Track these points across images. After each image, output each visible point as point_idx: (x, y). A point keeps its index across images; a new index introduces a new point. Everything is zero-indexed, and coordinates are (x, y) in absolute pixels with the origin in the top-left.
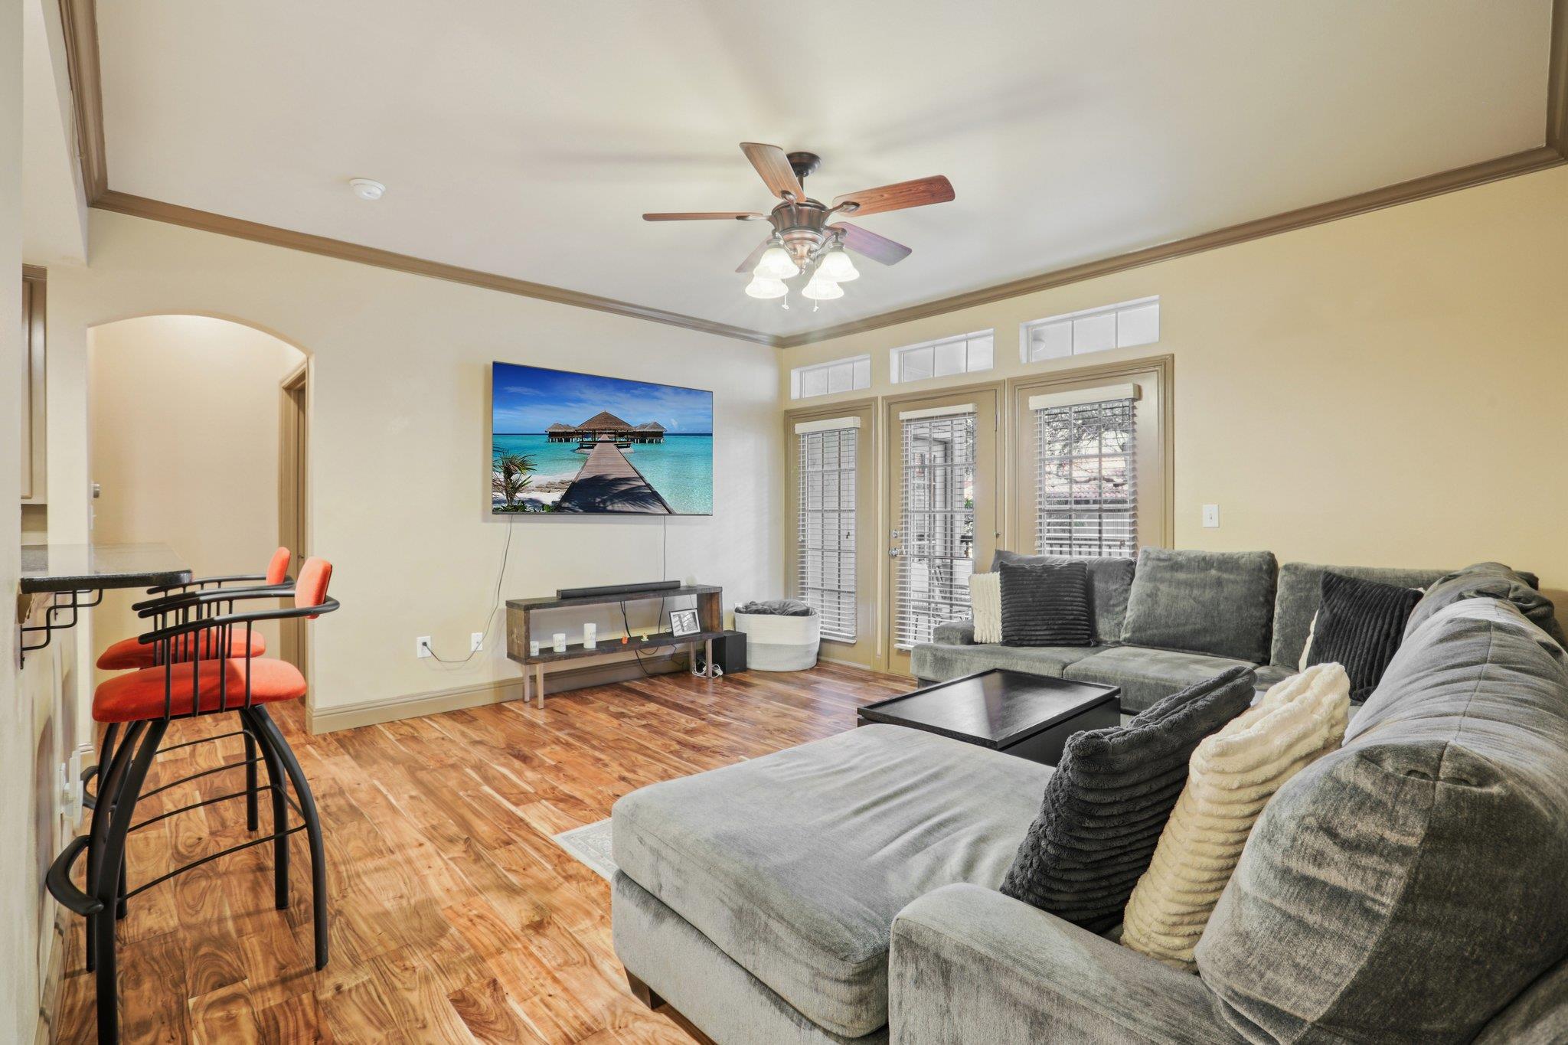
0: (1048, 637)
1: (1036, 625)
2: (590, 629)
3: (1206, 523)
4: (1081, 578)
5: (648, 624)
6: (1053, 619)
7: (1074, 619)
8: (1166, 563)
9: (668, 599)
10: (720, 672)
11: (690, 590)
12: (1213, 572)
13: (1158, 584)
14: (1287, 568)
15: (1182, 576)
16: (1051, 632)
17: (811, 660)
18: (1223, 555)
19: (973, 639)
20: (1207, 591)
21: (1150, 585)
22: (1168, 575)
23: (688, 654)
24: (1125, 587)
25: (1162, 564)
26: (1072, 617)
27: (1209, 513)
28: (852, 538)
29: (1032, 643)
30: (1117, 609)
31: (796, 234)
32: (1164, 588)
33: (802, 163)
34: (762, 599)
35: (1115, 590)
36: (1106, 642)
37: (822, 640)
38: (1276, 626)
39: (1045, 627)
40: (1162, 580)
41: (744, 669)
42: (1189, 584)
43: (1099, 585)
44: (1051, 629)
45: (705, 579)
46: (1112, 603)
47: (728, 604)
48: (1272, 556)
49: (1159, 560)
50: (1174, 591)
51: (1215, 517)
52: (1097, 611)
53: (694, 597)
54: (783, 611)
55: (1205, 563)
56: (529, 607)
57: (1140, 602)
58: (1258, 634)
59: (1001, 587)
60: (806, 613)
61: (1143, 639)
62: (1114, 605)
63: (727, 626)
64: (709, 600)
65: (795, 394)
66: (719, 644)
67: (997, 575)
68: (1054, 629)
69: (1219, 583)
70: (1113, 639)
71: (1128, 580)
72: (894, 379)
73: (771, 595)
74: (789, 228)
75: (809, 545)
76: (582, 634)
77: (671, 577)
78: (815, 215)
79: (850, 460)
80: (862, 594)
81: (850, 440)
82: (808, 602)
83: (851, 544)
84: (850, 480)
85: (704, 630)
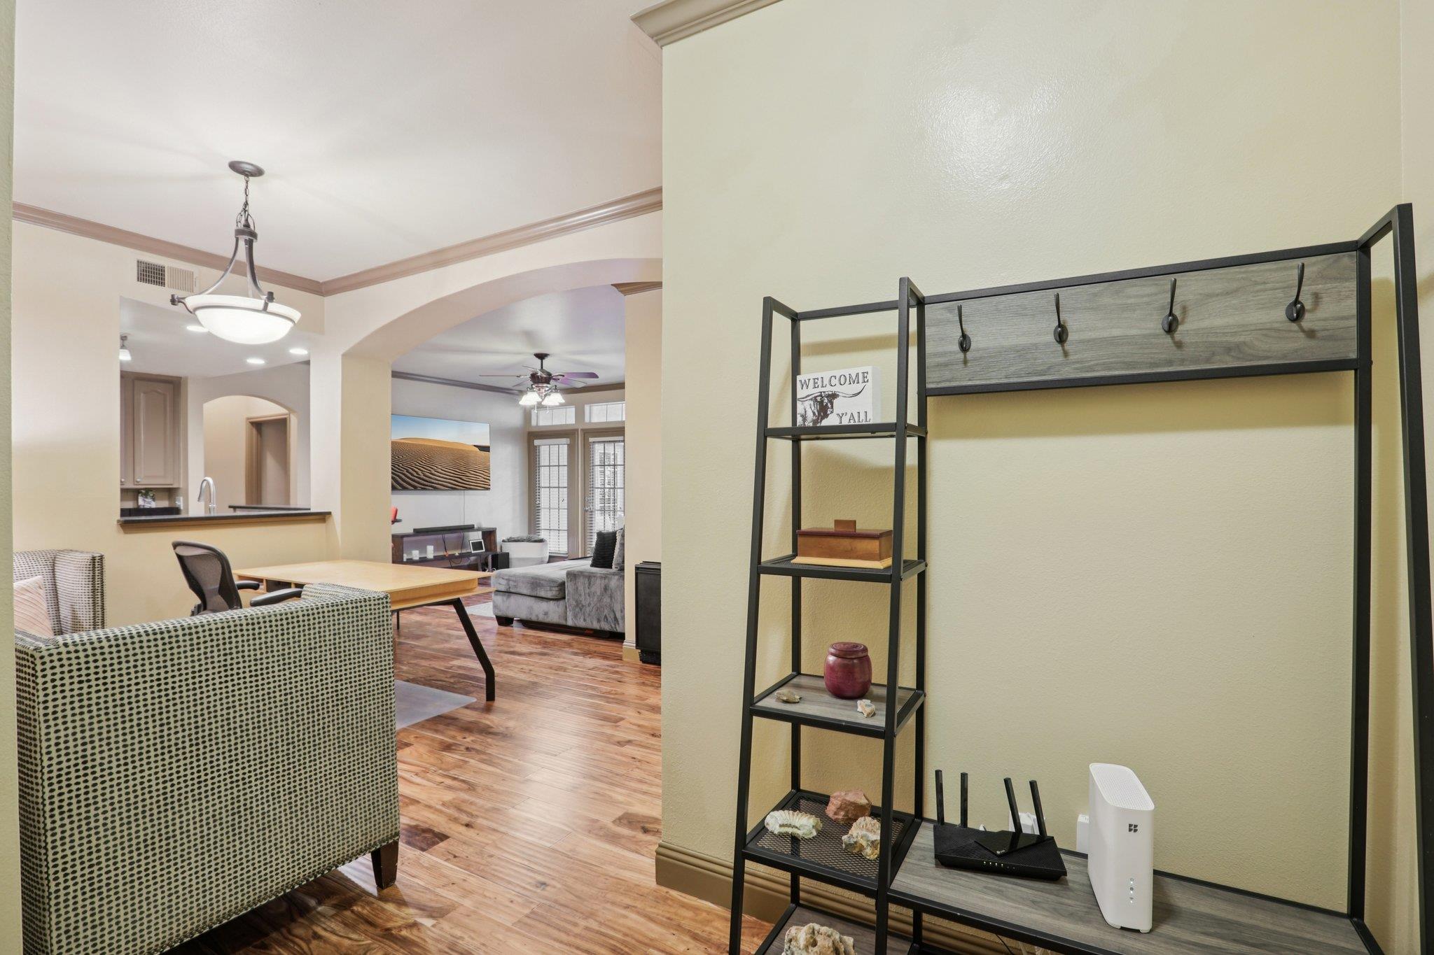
2: (430, 549)
5: (456, 548)
9: (466, 534)
11: (478, 529)
28: (566, 501)
31: (542, 384)
33: (541, 357)
34: (516, 535)
37: (550, 556)
45: (487, 525)
47: (499, 538)
53: (480, 533)
54: (529, 540)
56: (403, 536)
60: (541, 541)
63: (498, 550)
64: (489, 534)
65: (534, 423)
66: (495, 556)
72: (587, 420)
73: (522, 532)
74: (538, 383)
75: (542, 505)
76: (426, 552)
77: (468, 523)
78: (548, 378)
79: (564, 461)
80: (571, 531)
81: (564, 449)
82: (543, 535)
83: (565, 505)
84: (564, 471)
85: (487, 550)
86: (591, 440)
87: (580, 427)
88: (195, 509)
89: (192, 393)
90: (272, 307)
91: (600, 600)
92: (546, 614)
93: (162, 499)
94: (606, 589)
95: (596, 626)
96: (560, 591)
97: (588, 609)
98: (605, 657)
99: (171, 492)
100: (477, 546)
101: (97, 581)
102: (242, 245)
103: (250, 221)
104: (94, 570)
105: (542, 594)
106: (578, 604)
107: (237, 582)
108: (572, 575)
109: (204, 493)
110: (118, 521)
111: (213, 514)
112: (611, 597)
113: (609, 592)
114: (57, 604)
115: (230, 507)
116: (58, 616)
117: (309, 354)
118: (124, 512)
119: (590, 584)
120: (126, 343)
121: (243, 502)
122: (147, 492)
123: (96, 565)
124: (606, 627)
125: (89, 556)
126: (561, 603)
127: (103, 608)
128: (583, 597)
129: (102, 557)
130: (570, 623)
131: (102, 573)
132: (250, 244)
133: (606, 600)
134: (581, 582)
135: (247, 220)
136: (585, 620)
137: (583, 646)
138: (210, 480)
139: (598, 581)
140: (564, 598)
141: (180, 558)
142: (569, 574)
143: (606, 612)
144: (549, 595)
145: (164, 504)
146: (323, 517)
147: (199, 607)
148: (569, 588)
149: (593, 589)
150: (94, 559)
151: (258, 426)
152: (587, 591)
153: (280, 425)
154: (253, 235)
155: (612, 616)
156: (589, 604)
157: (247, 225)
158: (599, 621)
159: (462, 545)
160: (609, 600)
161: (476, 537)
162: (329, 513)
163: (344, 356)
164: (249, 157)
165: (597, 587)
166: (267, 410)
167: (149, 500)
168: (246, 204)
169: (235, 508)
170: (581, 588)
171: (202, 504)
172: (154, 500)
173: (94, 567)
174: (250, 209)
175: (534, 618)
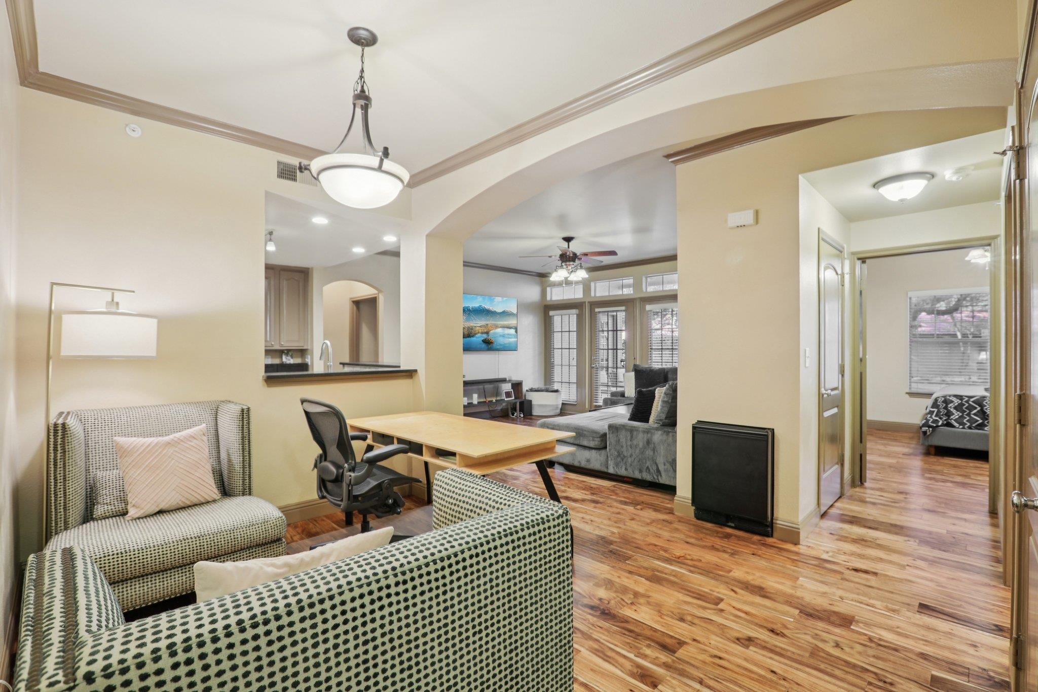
2: (475, 396)
5: (492, 396)
9: (500, 385)
10: (522, 416)
11: (510, 381)
17: (558, 411)
19: (624, 395)
23: (508, 409)
28: (575, 360)
31: (568, 263)
33: (568, 240)
34: (536, 386)
37: (563, 404)
41: (531, 415)
45: (516, 378)
47: (525, 387)
53: (510, 384)
54: (547, 391)
59: (635, 377)
60: (557, 391)
63: (524, 398)
64: (517, 386)
65: (548, 298)
66: (522, 404)
67: (634, 373)
72: (593, 294)
73: (539, 384)
74: (566, 261)
75: (556, 363)
76: (472, 398)
77: (501, 376)
78: (574, 257)
79: (574, 327)
80: (580, 383)
81: (574, 319)
82: (556, 386)
83: (574, 363)
84: (574, 336)
85: (516, 398)
86: (597, 310)
87: (587, 300)
88: (318, 367)
89: (316, 280)
90: (388, 165)
91: (642, 453)
92: (588, 461)
93: (297, 357)
94: (648, 442)
95: (637, 475)
96: (602, 442)
97: (630, 460)
98: (656, 509)
99: (302, 352)
100: (508, 394)
101: (246, 430)
102: (359, 111)
103: (365, 88)
104: (243, 420)
105: (585, 443)
106: (619, 454)
107: (351, 433)
108: (613, 428)
109: (324, 353)
110: (263, 377)
111: (331, 371)
112: (654, 450)
113: (652, 446)
114: (218, 447)
115: (341, 363)
116: (219, 457)
117: (399, 241)
118: (268, 368)
119: (632, 437)
120: (273, 237)
121: (347, 360)
122: (287, 352)
123: (245, 415)
124: (647, 477)
125: (238, 408)
126: (603, 452)
127: (249, 454)
128: (625, 448)
129: (248, 409)
130: (611, 470)
131: (249, 423)
132: (365, 108)
133: (649, 452)
134: (623, 435)
135: (362, 87)
136: (626, 469)
137: (627, 495)
138: (328, 342)
139: (641, 435)
140: (605, 448)
141: (307, 413)
142: (611, 427)
143: (648, 464)
144: (592, 444)
145: (298, 361)
146: (410, 374)
147: (321, 456)
148: (611, 439)
149: (635, 442)
150: (243, 410)
151: (357, 303)
152: (629, 443)
153: (372, 302)
154: (367, 98)
155: (655, 468)
156: (631, 455)
157: (363, 91)
158: (641, 471)
159: (497, 393)
160: (651, 453)
161: (507, 387)
162: (416, 371)
163: (427, 236)
164: (366, 21)
165: (640, 440)
166: (364, 291)
167: (289, 358)
168: (362, 71)
169: (343, 364)
170: (623, 440)
171: (322, 362)
172: (292, 358)
173: (243, 418)
174: (365, 75)
175: (576, 464)
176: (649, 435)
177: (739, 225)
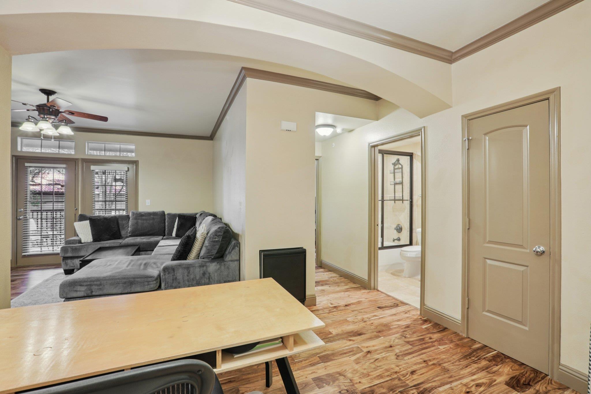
0: (109, 238)
1: (105, 235)
3: (147, 204)
4: (115, 220)
6: (110, 232)
7: (116, 232)
8: (139, 215)
12: (152, 216)
13: (138, 220)
14: (168, 214)
15: (144, 218)
16: (110, 236)
18: (153, 212)
19: (81, 242)
20: (151, 221)
21: (135, 221)
22: (140, 218)
24: (127, 222)
25: (138, 215)
26: (115, 231)
27: (148, 202)
29: (104, 240)
30: (126, 228)
32: (139, 221)
35: (125, 223)
36: (123, 237)
38: (166, 227)
39: (107, 235)
40: (139, 219)
42: (146, 220)
43: (120, 222)
44: (109, 235)
46: (124, 226)
48: (164, 212)
49: (137, 214)
50: (142, 222)
51: (149, 203)
52: (121, 229)
55: (149, 214)
57: (133, 225)
58: (163, 229)
59: (90, 225)
61: (134, 234)
62: (125, 227)
67: (88, 221)
68: (110, 235)
69: (153, 219)
70: (126, 236)
71: (128, 220)
74: (45, 114)
87: (80, 157)
105: (139, 289)
108: (169, 269)
140: (159, 288)
142: (166, 269)
148: (167, 279)
165: (196, 274)
170: (179, 277)
176: (205, 268)
177: (288, 129)
